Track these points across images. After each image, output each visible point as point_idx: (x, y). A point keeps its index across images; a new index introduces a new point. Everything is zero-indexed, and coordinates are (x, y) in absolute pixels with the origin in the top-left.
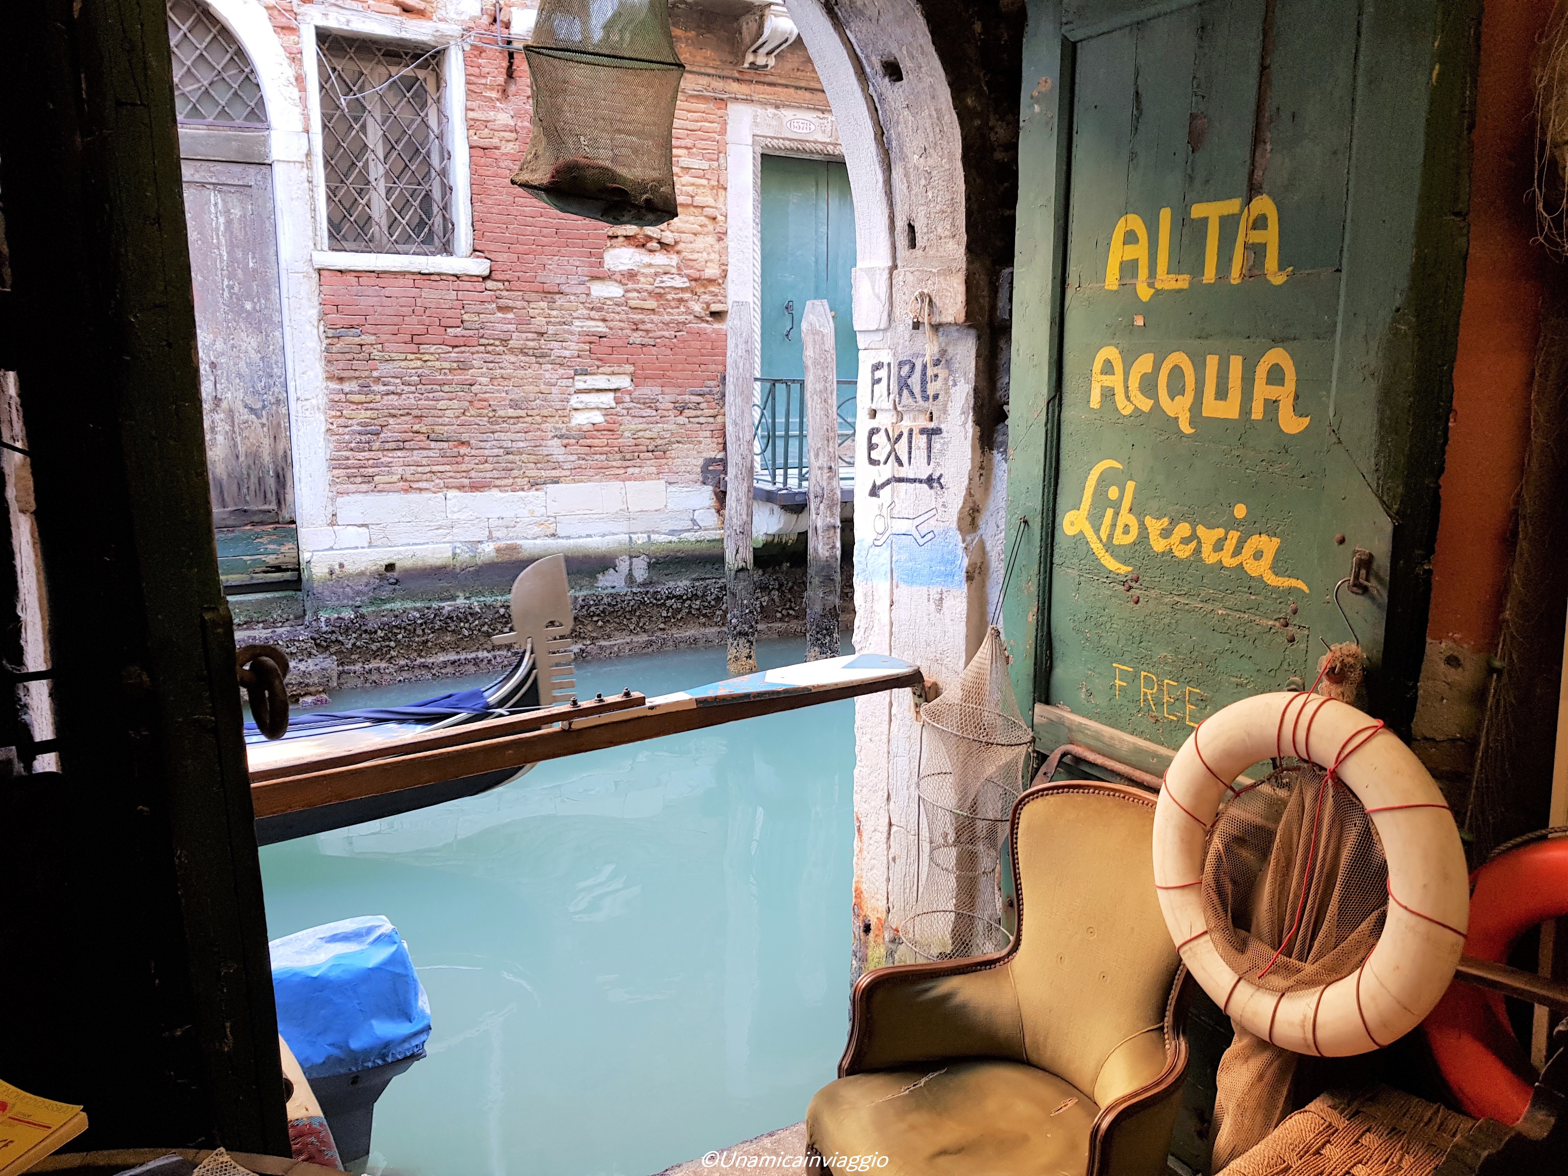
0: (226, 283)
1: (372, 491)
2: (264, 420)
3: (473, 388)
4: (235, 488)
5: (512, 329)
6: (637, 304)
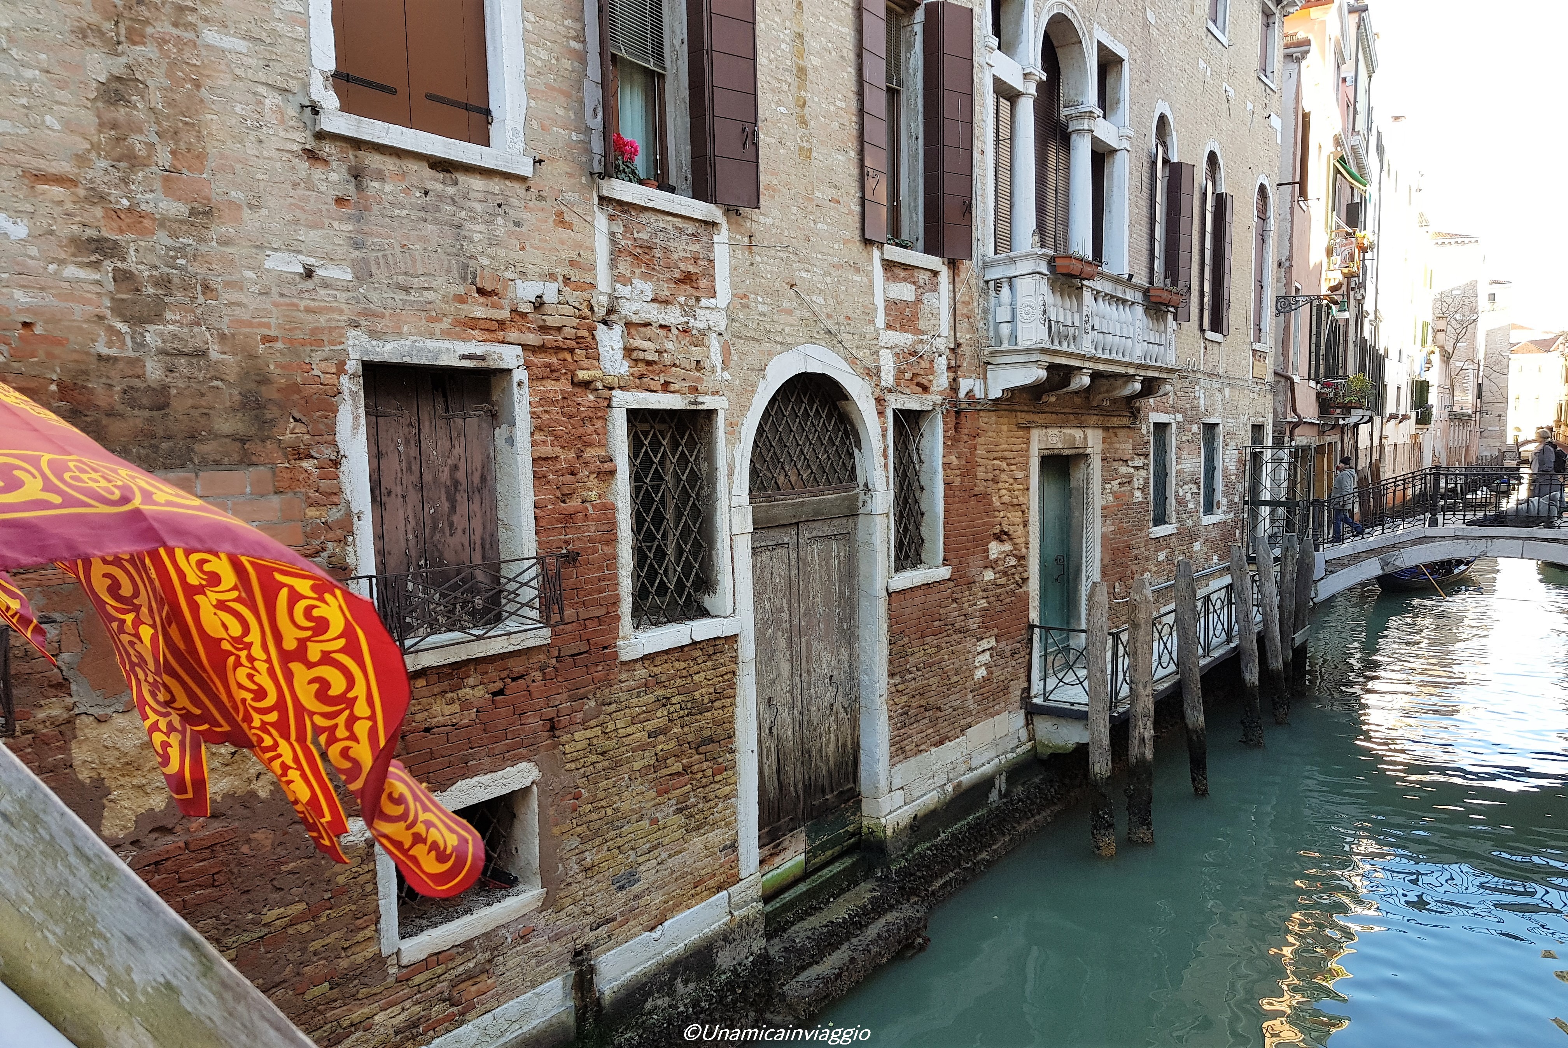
1: (905, 759)
2: (850, 717)
3: (942, 664)
4: (837, 774)
5: (957, 615)
6: (999, 581)
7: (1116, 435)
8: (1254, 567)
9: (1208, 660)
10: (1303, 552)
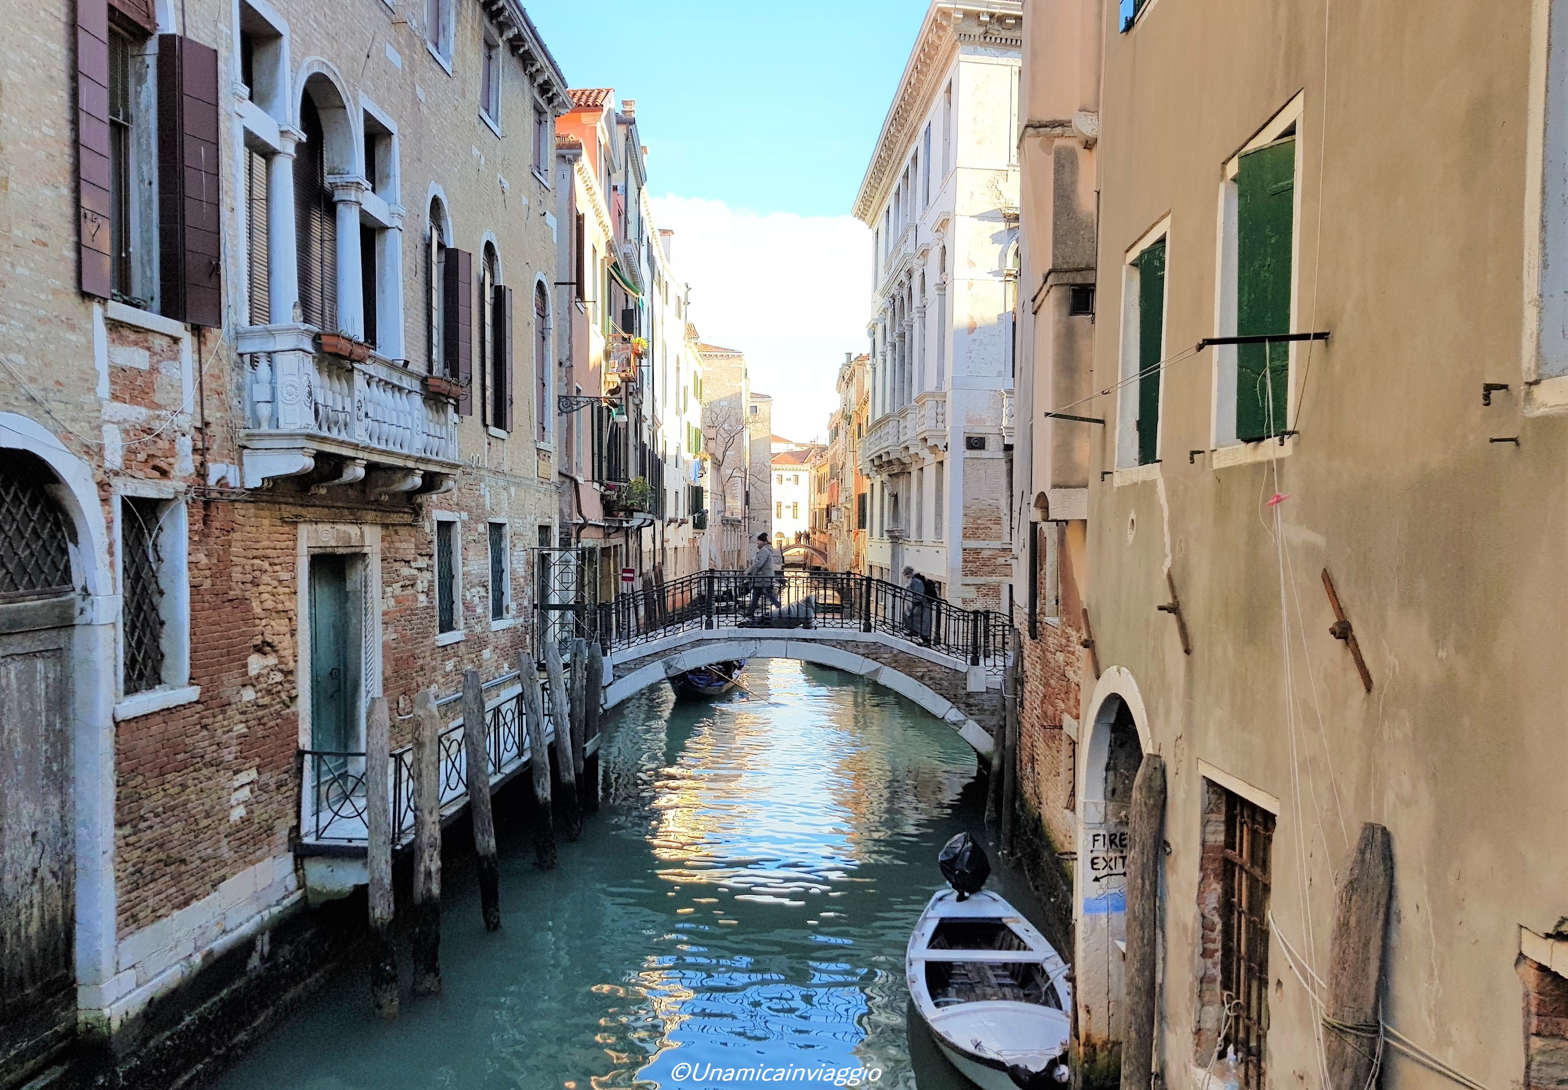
0: (44, 748)
1: (137, 929)
2: (60, 882)
3: (188, 806)
5: (207, 745)
6: (261, 702)
7: (396, 533)
8: (544, 675)
9: (499, 777)
10: (592, 657)
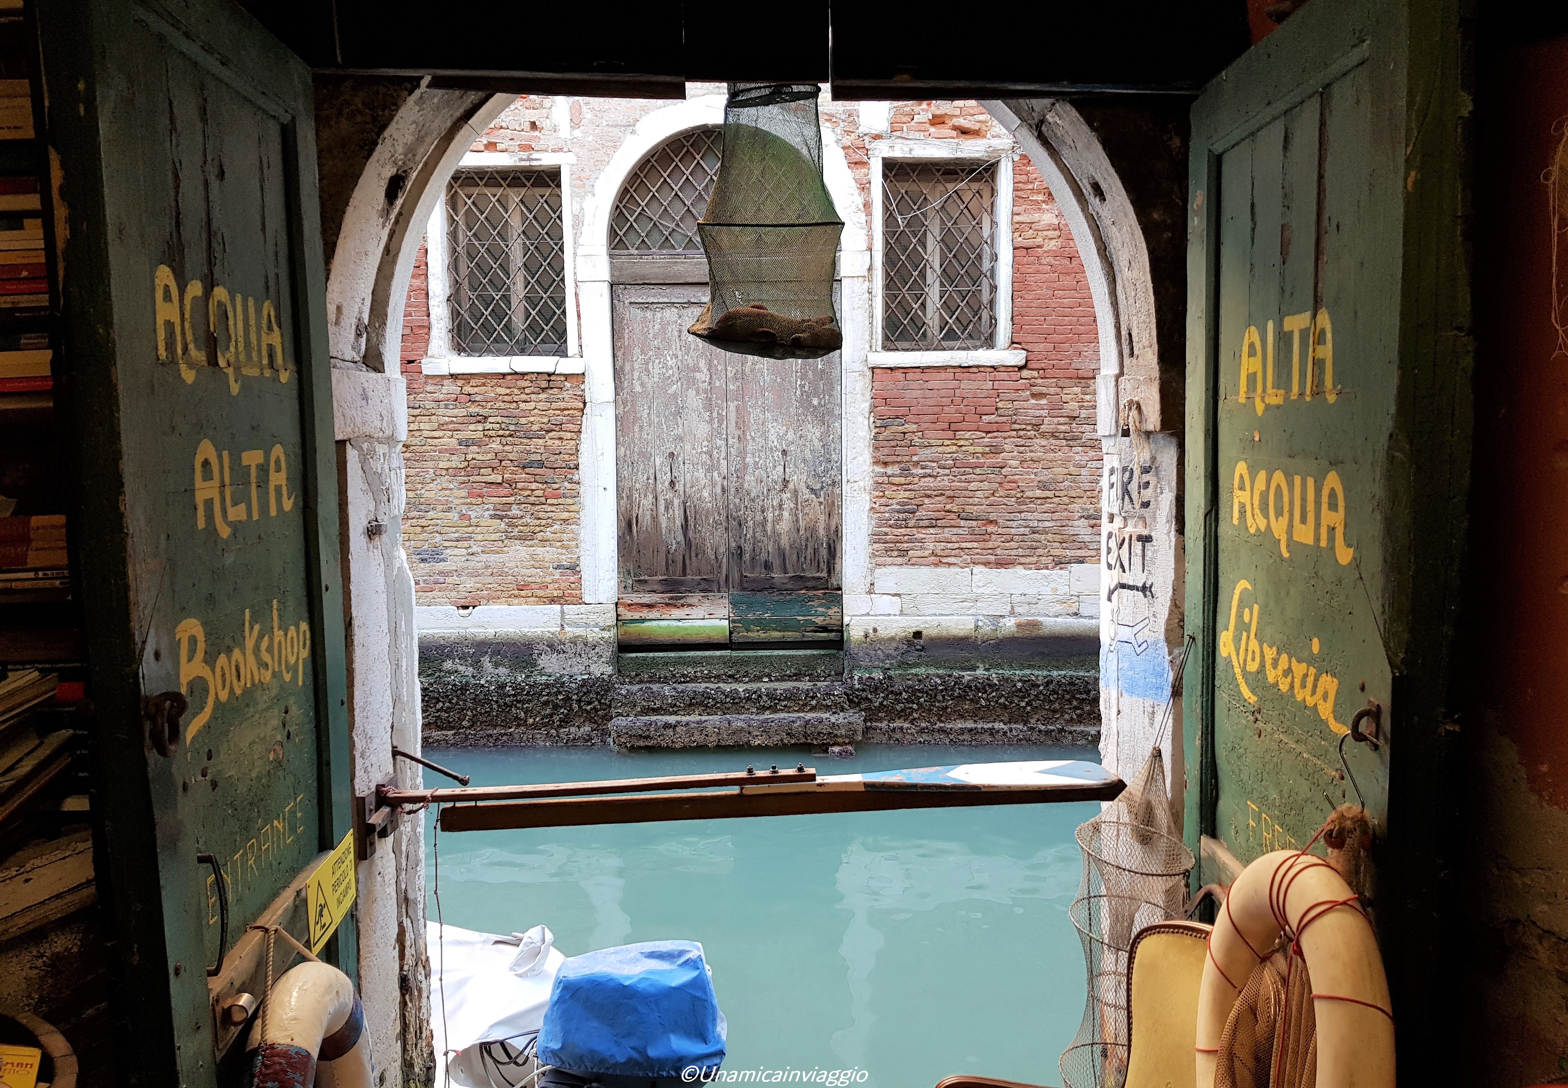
0: (799, 383)
1: (906, 564)
2: (822, 500)
3: (1004, 470)
4: (795, 557)
5: (1044, 415)
